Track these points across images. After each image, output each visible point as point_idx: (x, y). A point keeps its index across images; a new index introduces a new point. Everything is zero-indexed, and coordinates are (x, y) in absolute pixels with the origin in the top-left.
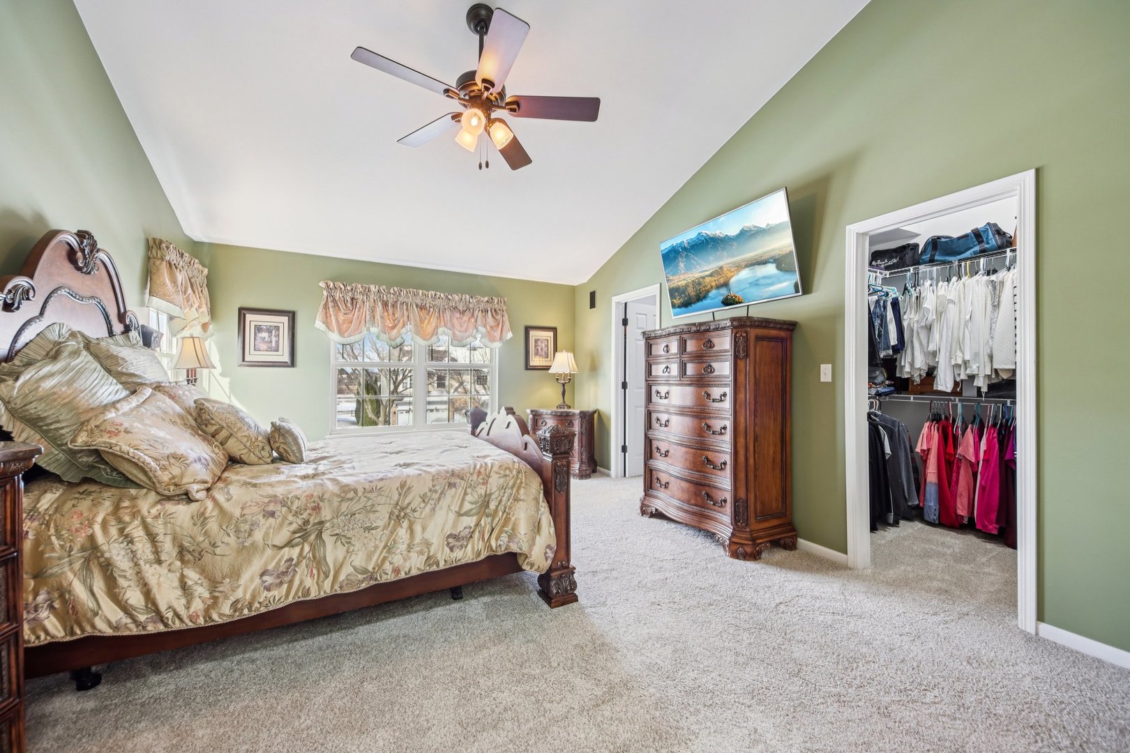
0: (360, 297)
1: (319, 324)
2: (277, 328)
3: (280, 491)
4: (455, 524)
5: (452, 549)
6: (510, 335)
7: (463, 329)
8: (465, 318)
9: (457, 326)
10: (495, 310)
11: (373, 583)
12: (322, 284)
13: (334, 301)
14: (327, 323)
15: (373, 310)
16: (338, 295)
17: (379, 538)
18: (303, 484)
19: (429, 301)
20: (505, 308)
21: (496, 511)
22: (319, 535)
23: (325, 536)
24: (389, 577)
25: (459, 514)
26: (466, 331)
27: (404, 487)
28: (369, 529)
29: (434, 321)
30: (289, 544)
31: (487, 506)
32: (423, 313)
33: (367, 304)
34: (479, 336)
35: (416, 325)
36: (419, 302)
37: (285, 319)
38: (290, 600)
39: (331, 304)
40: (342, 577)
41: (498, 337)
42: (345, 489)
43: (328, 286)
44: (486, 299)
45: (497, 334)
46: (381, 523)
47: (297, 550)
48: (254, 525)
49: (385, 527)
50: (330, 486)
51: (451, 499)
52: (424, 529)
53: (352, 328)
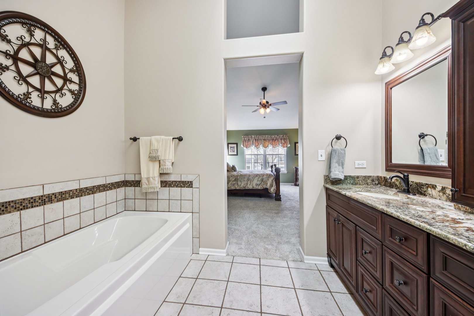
0: (250, 139)
1: (242, 146)
2: (234, 147)
3: (233, 174)
4: (257, 182)
5: (256, 186)
6: (289, 145)
7: (276, 144)
8: (276, 141)
9: (274, 144)
10: (285, 139)
11: (245, 189)
12: (243, 137)
13: (245, 140)
14: (243, 145)
15: (253, 142)
16: (246, 139)
17: (246, 182)
18: (236, 174)
19: (266, 138)
20: (288, 138)
21: (264, 181)
22: (238, 180)
23: (238, 181)
24: (247, 188)
25: (258, 181)
26: (276, 145)
27: (249, 176)
28: (244, 181)
29: (267, 143)
30: (234, 181)
31: (263, 180)
32: (265, 141)
33: (252, 140)
34: (280, 146)
35: (263, 145)
36: (264, 138)
37: (236, 145)
38: (234, 189)
39: (244, 141)
40: (241, 187)
41: (286, 146)
42: (241, 175)
43: (244, 137)
44: (282, 136)
45: (285, 145)
46: (246, 180)
47: (235, 182)
48: (230, 178)
49: (247, 181)
50: (239, 174)
51: (257, 178)
52: (252, 182)
53: (249, 145)
